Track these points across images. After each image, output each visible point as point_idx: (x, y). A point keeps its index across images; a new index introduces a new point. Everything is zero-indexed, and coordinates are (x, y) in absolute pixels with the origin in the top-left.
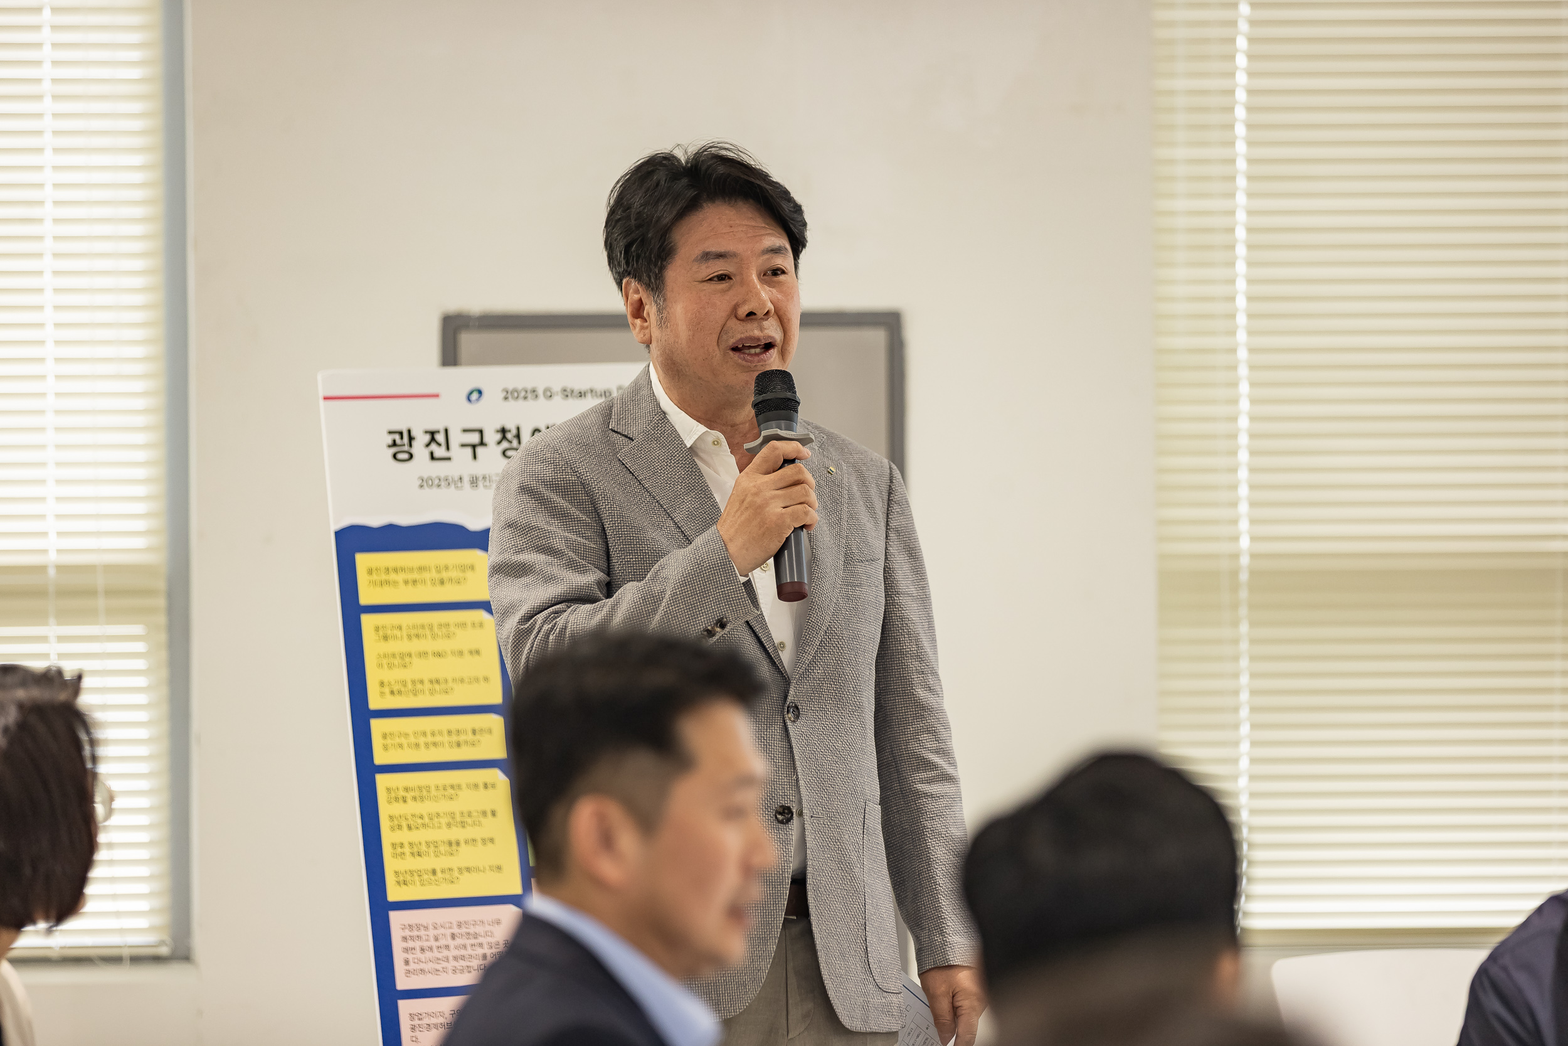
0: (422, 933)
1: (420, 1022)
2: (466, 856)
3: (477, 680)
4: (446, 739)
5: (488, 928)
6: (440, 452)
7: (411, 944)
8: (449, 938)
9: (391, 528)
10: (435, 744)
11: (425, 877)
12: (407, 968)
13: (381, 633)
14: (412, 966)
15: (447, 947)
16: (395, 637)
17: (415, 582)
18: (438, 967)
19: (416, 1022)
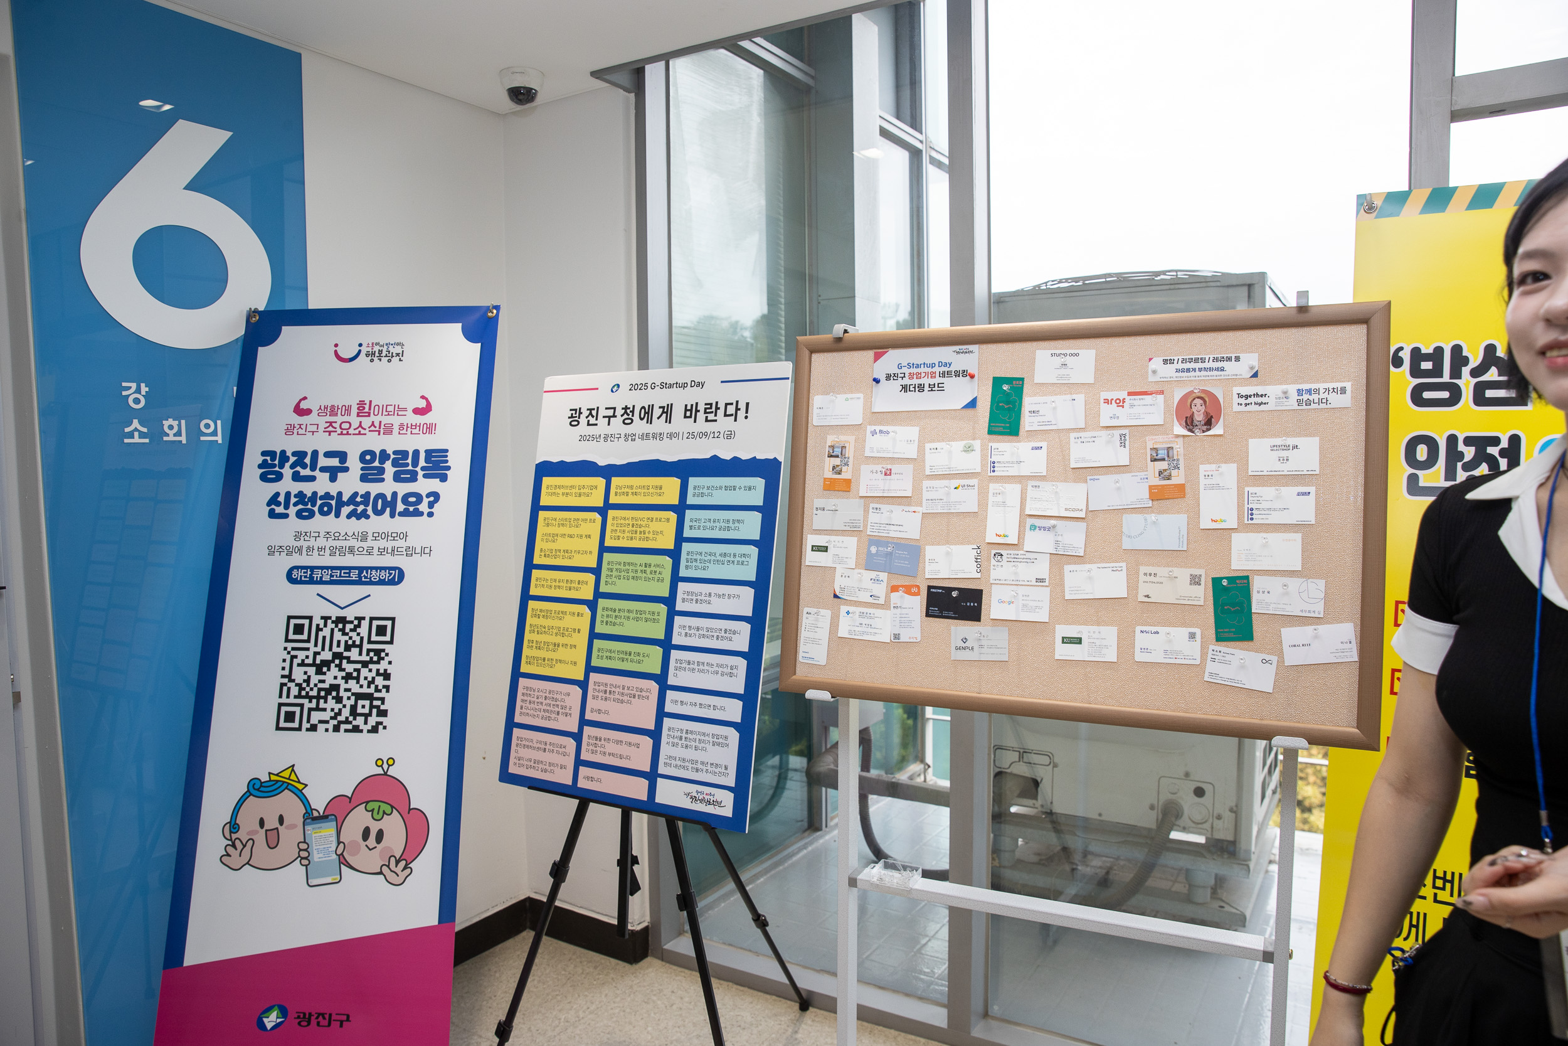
0: (532, 693)
1: (521, 742)
2: (562, 653)
3: (586, 552)
4: (565, 585)
5: (563, 697)
6: (592, 421)
7: (525, 698)
8: (544, 699)
9: (562, 463)
10: (559, 587)
11: (540, 661)
12: (521, 711)
13: (546, 522)
14: (524, 710)
15: (542, 703)
16: (553, 525)
17: (567, 494)
18: (536, 713)
19: (519, 742)
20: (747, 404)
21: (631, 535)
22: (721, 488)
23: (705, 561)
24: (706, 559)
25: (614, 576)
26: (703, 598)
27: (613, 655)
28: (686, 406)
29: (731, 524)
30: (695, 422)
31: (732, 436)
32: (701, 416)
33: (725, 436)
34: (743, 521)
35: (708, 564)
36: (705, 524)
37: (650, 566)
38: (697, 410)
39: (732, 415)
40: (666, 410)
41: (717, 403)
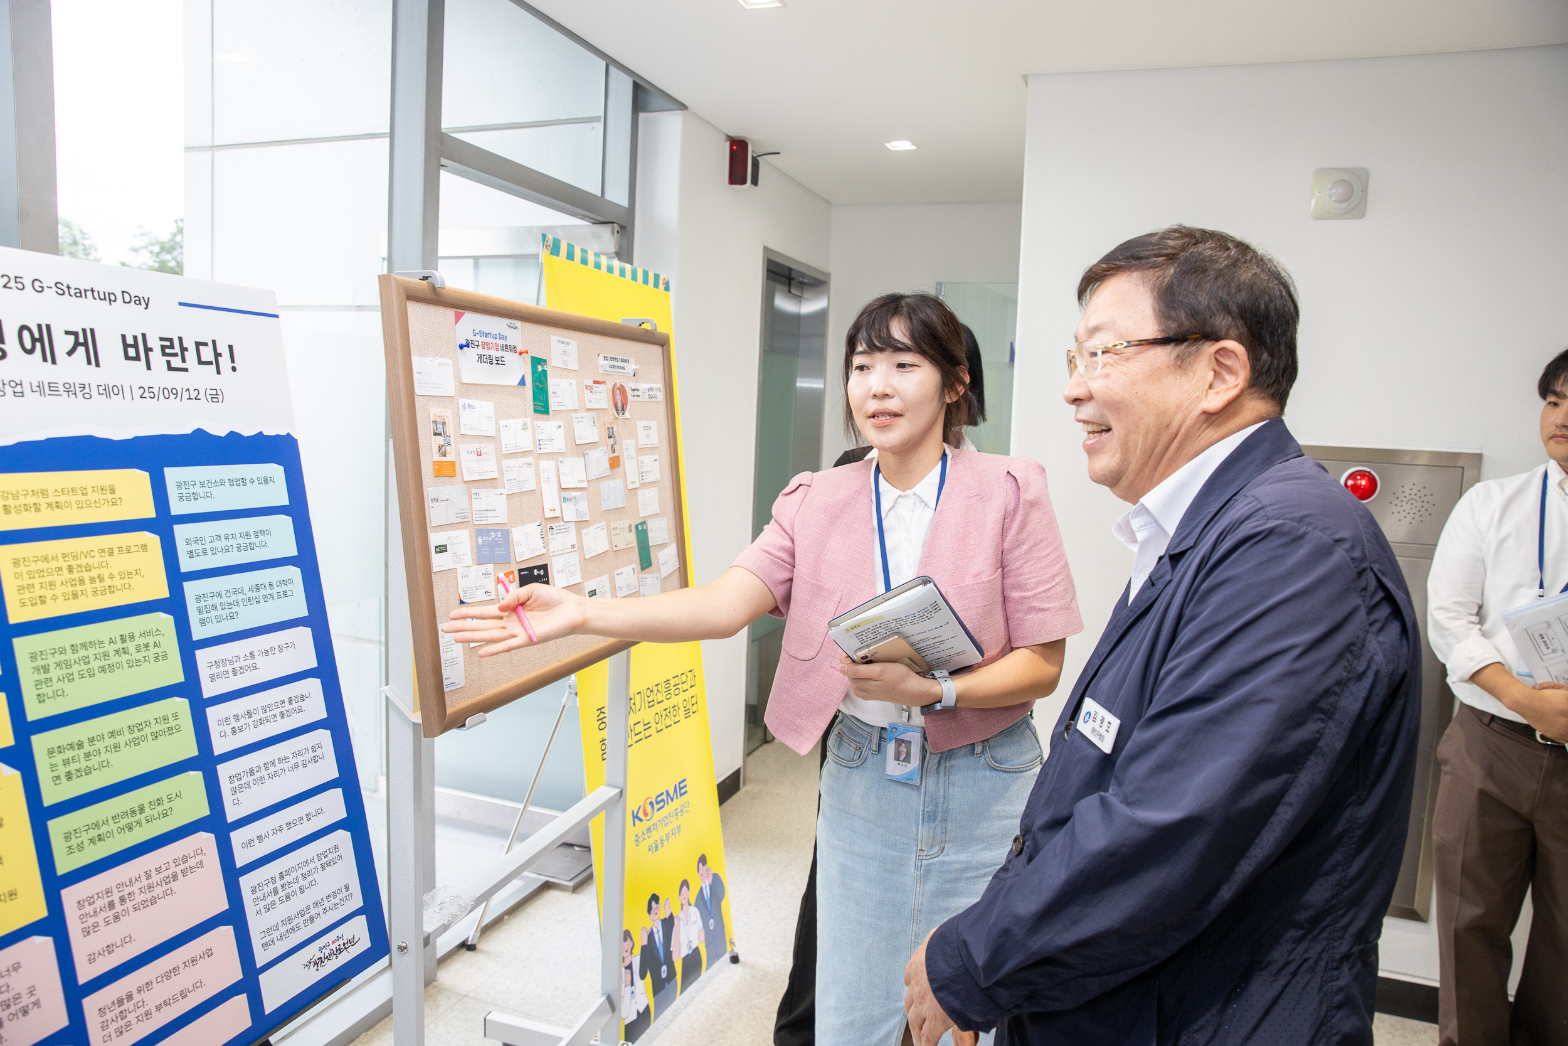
5: (3, 982)
20: (231, 348)
21: (70, 589)
22: (223, 483)
23: (229, 604)
24: (230, 600)
25: (55, 679)
26: (243, 663)
27: (104, 829)
28: (124, 337)
29: (253, 539)
30: (149, 368)
31: (220, 398)
32: (156, 357)
33: (209, 398)
35: (235, 609)
36: (212, 545)
37: (132, 637)
38: (148, 350)
39: (210, 363)
40: (81, 340)
41: (180, 339)
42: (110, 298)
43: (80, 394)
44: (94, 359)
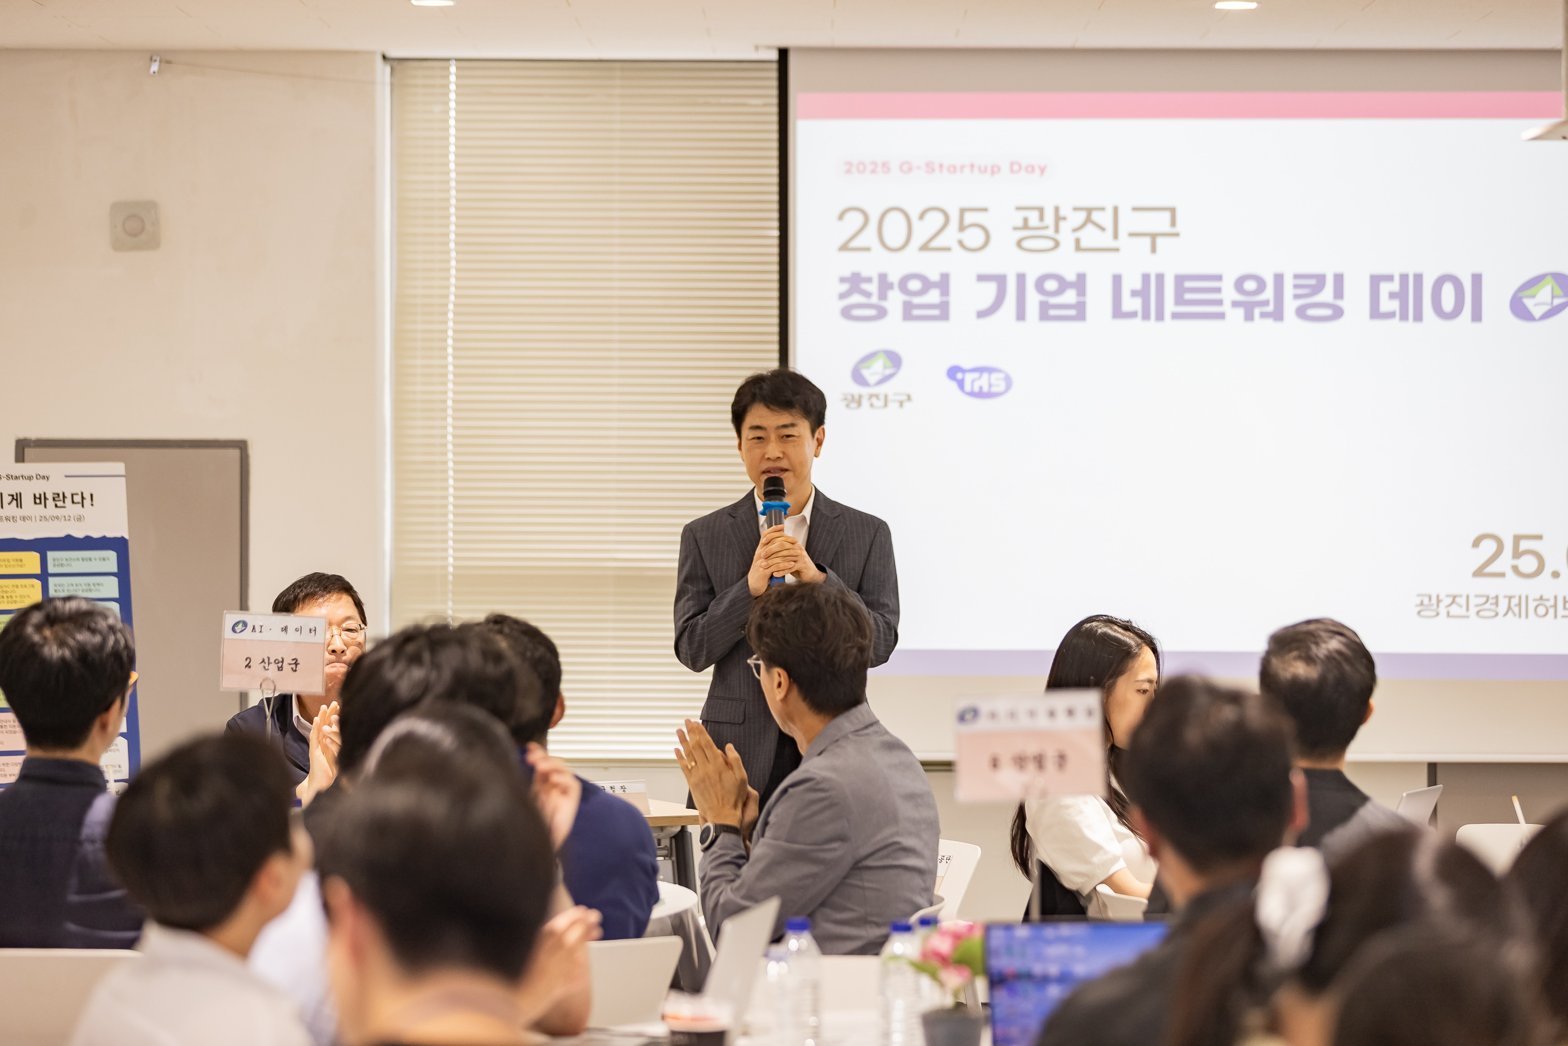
20: (92, 495)
22: (78, 559)
28: (35, 495)
29: (92, 587)
30: (45, 506)
31: (82, 520)
32: (50, 503)
33: (76, 519)
34: (102, 585)
36: (68, 588)
38: (45, 498)
39: (79, 503)
40: (15, 497)
41: (63, 494)
42: (30, 478)
43: (11, 520)
44: (19, 505)
